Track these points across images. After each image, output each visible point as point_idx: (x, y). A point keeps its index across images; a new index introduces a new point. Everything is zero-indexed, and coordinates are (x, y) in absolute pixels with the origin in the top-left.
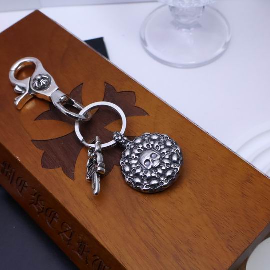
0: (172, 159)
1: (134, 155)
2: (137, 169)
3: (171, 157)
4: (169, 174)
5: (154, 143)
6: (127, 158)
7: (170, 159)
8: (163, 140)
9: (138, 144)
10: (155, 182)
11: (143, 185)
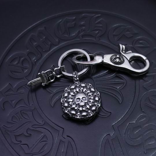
0: (95, 99)
1: (70, 96)
2: (73, 105)
3: (94, 98)
4: (94, 108)
5: (84, 88)
6: (66, 97)
7: (94, 99)
8: (88, 87)
9: (73, 89)
10: (84, 114)
11: (77, 115)
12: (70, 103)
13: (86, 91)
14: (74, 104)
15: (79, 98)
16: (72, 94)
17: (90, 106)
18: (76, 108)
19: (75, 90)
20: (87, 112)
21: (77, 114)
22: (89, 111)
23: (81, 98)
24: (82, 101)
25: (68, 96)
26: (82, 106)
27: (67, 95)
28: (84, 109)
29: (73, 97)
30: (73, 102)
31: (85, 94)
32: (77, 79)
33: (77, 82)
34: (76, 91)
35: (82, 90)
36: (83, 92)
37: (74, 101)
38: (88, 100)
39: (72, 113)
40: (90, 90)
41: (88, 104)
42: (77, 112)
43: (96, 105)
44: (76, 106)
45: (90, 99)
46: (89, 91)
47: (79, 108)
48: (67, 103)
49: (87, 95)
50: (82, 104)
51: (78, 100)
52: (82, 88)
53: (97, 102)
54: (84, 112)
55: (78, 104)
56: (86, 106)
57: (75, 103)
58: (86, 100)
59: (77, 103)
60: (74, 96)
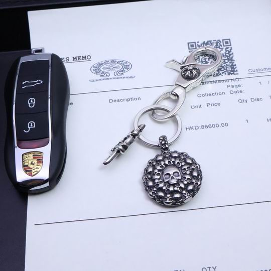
12: (156, 181)
13: (178, 163)
14: (161, 182)
15: (168, 174)
16: (159, 168)
17: (185, 185)
18: (164, 188)
19: (162, 163)
20: (181, 193)
21: (166, 196)
22: (184, 192)
23: (171, 172)
24: (173, 178)
25: (153, 171)
26: (174, 185)
27: (151, 170)
28: (176, 189)
29: (160, 173)
30: (161, 180)
31: (178, 168)
32: (165, 146)
33: (166, 152)
34: (165, 164)
35: (173, 162)
36: (174, 165)
37: (162, 178)
38: (182, 176)
39: (160, 196)
40: (185, 161)
41: (182, 182)
42: (166, 194)
43: (193, 183)
44: (165, 185)
45: (185, 174)
46: (183, 164)
47: (169, 188)
48: (151, 181)
49: (180, 169)
50: (174, 181)
51: (167, 176)
52: (173, 160)
53: (195, 179)
54: (176, 193)
55: (168, 182)
56: (179, 185)
57: (164, 181)
58: (179, 176)
59: (166, 181)
60: (162, 171)
